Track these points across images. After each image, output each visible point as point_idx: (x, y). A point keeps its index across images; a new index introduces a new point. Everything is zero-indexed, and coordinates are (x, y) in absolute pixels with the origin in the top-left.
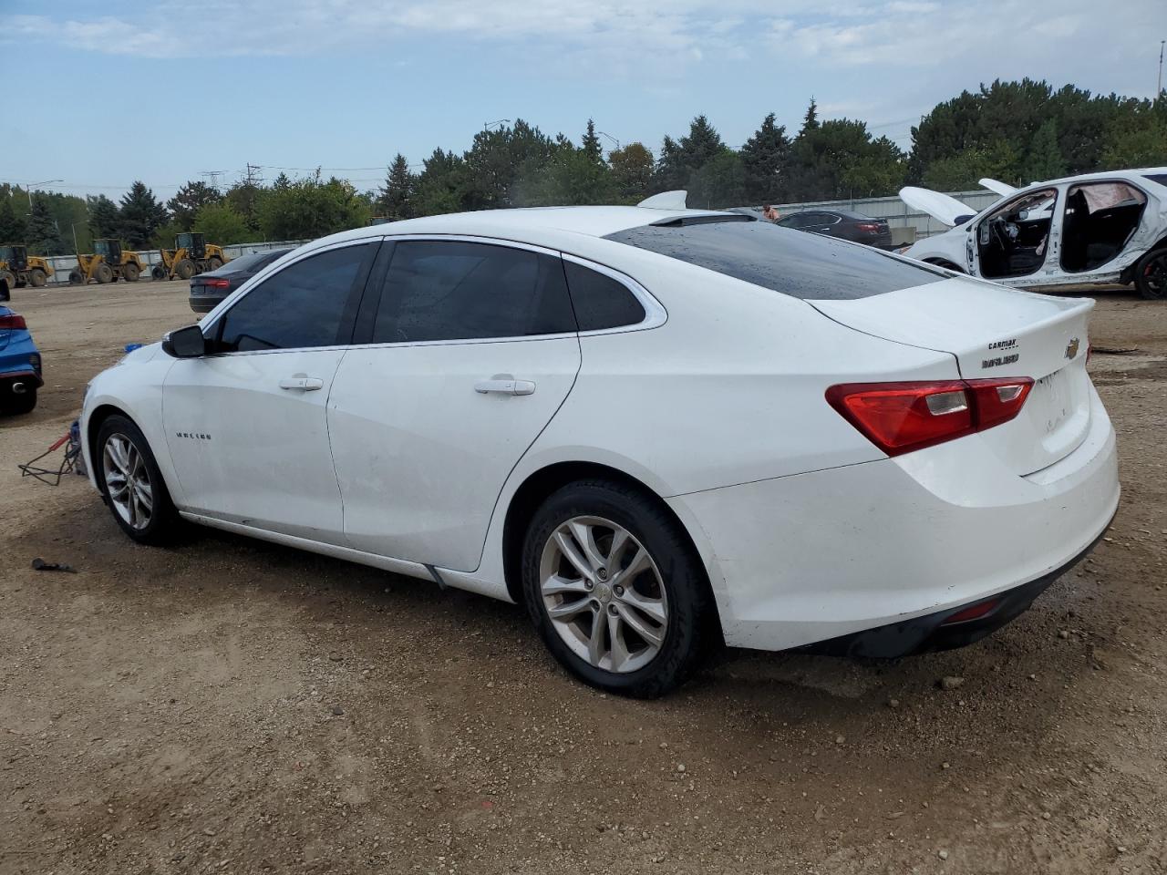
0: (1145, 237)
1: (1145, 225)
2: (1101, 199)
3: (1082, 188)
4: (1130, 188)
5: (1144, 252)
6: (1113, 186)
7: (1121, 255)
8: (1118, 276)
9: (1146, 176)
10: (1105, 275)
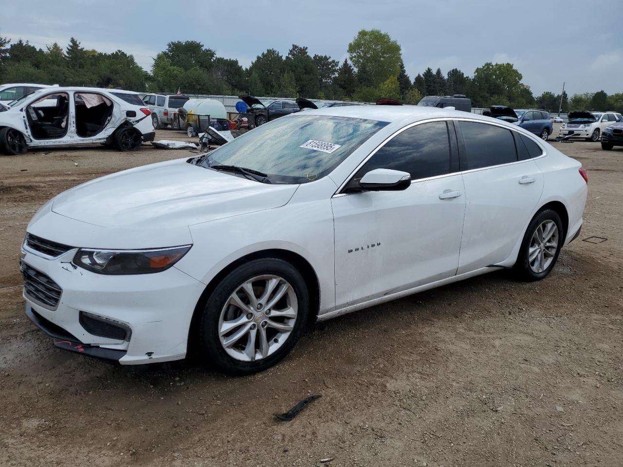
0: (115, 122)
1: (114, 116)
2: (91, 102)
3: (80, 94)
4: (104, 98)
5: (115, 129)
6: (96, 95)
7: (105, 129)
8: (105, 140)
9: (110, 93)
10: (100, 139)
